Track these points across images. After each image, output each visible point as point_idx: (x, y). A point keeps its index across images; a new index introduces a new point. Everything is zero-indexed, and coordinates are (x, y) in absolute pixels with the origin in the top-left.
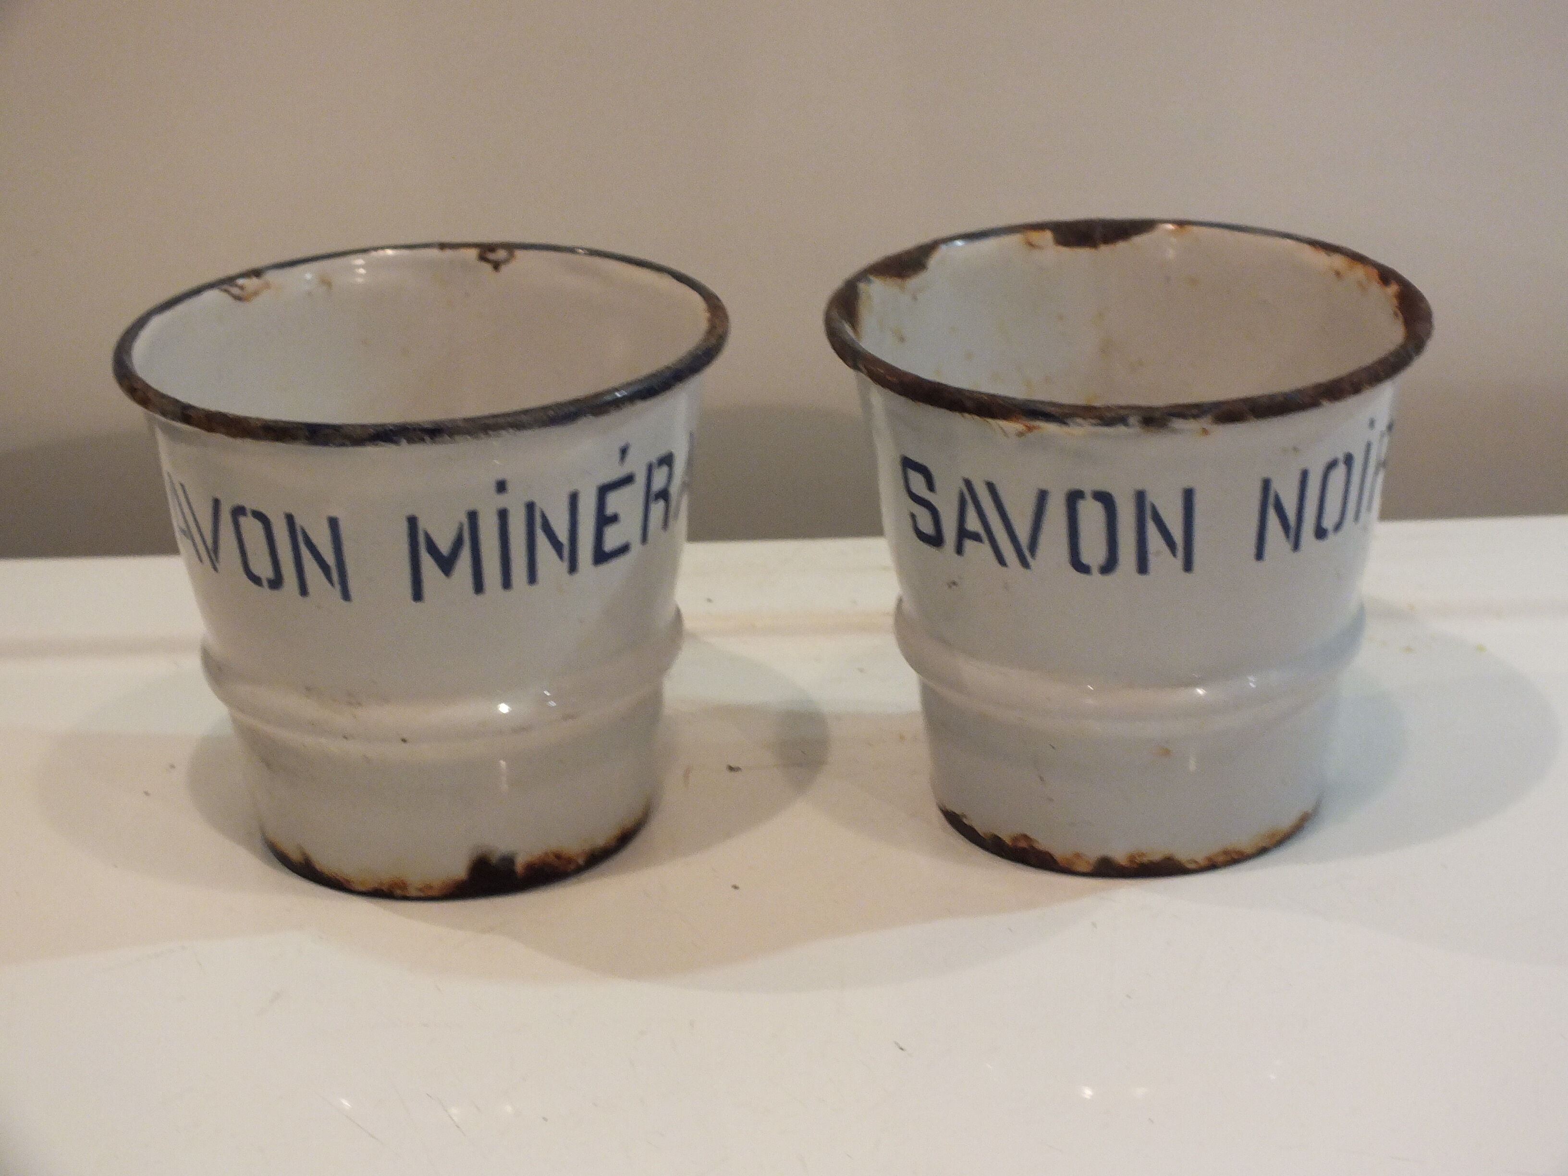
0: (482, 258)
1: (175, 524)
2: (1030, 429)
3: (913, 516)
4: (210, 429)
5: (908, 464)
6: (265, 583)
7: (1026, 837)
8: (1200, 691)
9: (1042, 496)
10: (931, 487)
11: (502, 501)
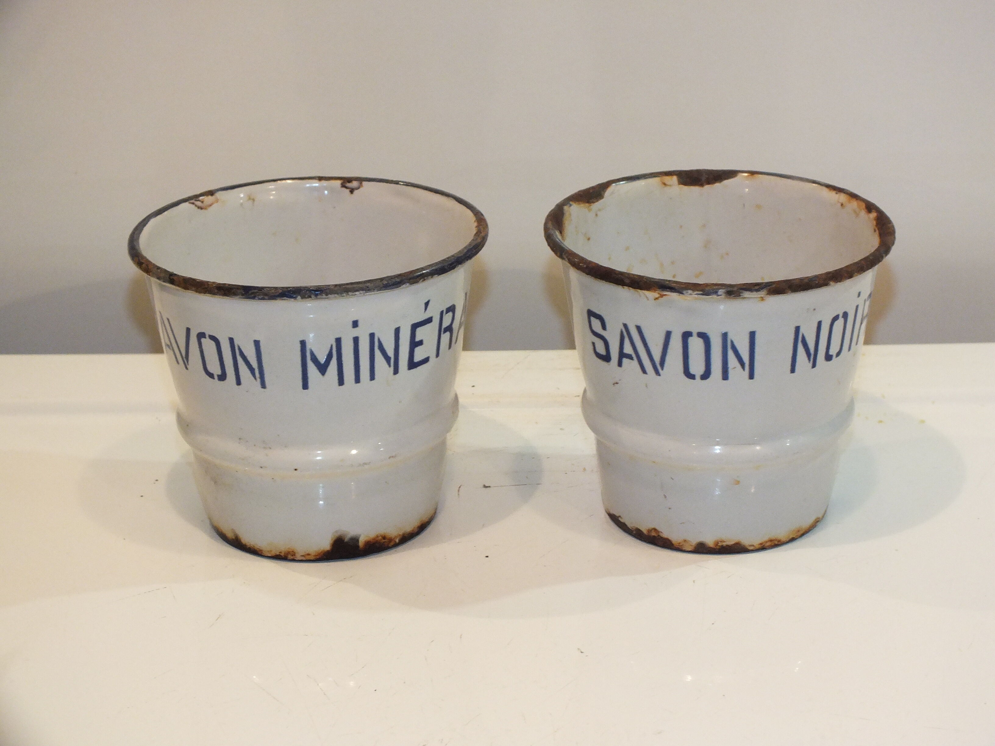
0: (343, 186)
1: (163, 341)
2: (662, 296)
3: (593, 344)
4: (186, 288)
5: (591, 314)
6: (216, 377)
7: (655, 530)
8: (758, 448)
9: (668, 335)
10: (604, 327)
11: (356, 332)
